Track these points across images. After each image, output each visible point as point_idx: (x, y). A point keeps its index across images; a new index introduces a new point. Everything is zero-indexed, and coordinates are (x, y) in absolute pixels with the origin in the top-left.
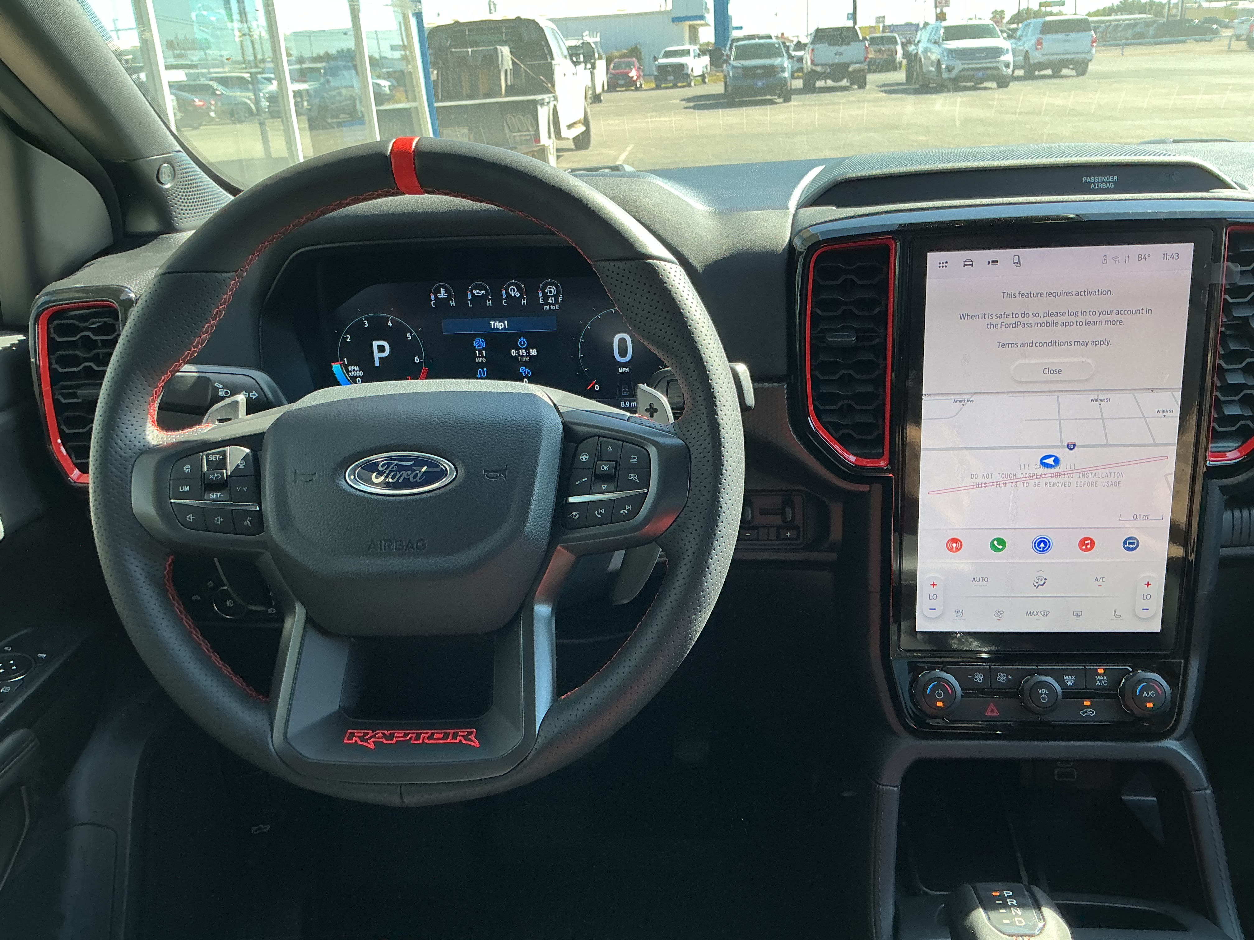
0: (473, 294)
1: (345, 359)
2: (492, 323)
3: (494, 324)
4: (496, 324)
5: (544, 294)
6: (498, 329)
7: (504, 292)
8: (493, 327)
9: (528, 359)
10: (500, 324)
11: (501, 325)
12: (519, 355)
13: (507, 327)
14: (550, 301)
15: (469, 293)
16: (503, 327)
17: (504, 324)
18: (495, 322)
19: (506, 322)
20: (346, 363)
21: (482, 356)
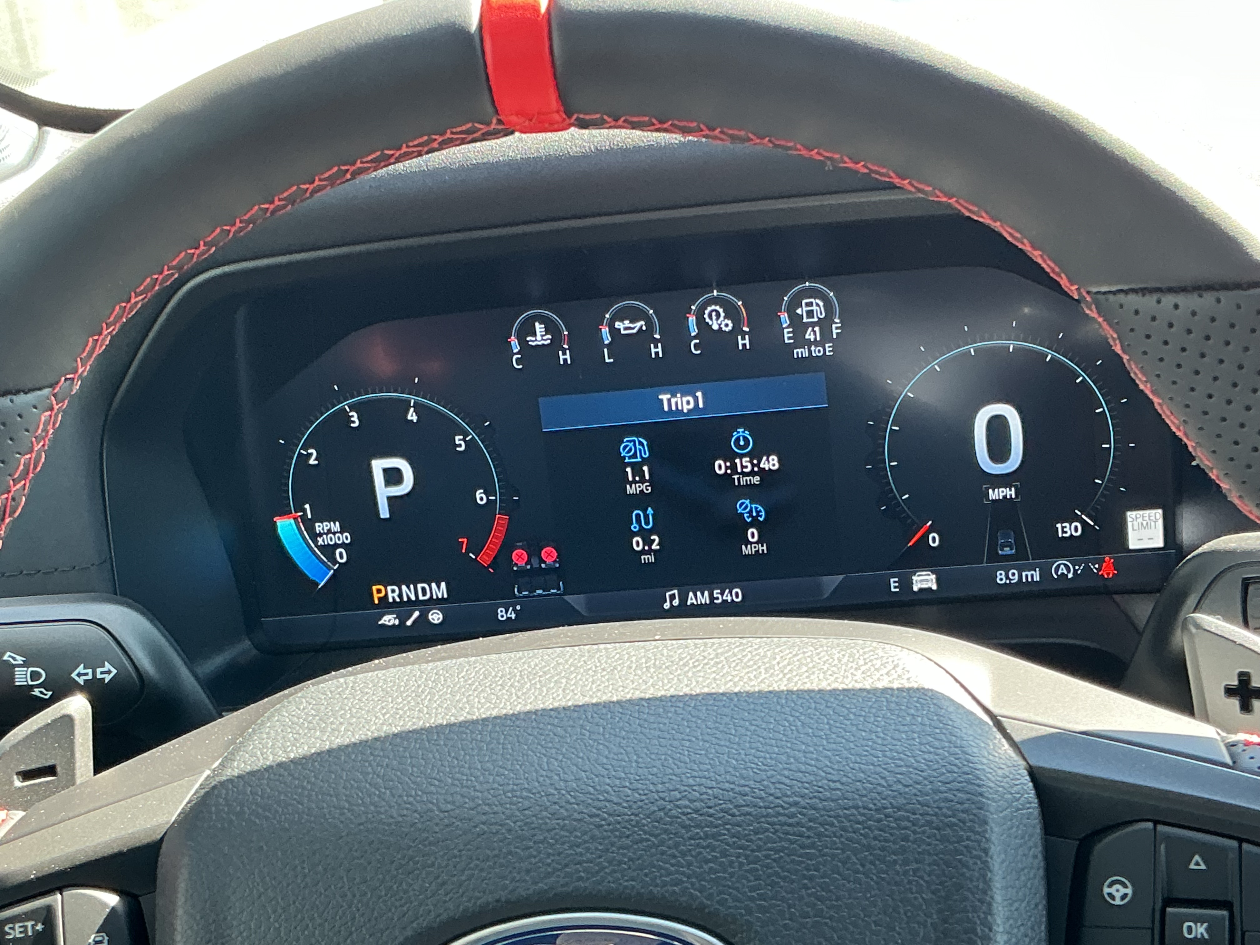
0: (614, 332)
1: (307, 506)
2: (664, 397)
3: (669, 401)
4: (673, 401)
5: (795, 320)
6: (679, 412)
7: (692, 320)
8: (666, 408)
9: (756, 480)
10: (685, 399)
11: (688, 403)
12: (735, 471)
13: (701, 406)
14: (810, 335)
15: (605, 330)
16: (692, 406)
17: (696, 399)
18: (673, 395)
19: (699, 394)
20: (309, 516)
21: (642, 481)
